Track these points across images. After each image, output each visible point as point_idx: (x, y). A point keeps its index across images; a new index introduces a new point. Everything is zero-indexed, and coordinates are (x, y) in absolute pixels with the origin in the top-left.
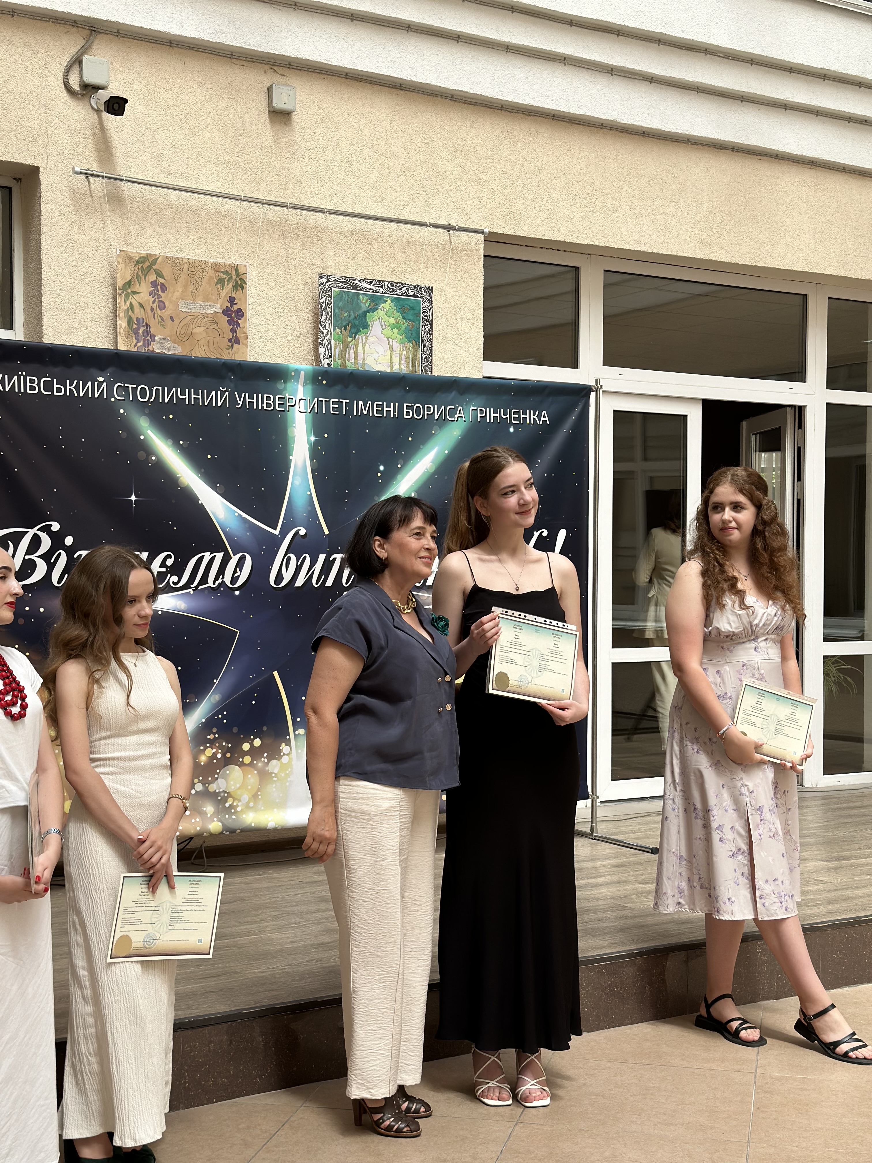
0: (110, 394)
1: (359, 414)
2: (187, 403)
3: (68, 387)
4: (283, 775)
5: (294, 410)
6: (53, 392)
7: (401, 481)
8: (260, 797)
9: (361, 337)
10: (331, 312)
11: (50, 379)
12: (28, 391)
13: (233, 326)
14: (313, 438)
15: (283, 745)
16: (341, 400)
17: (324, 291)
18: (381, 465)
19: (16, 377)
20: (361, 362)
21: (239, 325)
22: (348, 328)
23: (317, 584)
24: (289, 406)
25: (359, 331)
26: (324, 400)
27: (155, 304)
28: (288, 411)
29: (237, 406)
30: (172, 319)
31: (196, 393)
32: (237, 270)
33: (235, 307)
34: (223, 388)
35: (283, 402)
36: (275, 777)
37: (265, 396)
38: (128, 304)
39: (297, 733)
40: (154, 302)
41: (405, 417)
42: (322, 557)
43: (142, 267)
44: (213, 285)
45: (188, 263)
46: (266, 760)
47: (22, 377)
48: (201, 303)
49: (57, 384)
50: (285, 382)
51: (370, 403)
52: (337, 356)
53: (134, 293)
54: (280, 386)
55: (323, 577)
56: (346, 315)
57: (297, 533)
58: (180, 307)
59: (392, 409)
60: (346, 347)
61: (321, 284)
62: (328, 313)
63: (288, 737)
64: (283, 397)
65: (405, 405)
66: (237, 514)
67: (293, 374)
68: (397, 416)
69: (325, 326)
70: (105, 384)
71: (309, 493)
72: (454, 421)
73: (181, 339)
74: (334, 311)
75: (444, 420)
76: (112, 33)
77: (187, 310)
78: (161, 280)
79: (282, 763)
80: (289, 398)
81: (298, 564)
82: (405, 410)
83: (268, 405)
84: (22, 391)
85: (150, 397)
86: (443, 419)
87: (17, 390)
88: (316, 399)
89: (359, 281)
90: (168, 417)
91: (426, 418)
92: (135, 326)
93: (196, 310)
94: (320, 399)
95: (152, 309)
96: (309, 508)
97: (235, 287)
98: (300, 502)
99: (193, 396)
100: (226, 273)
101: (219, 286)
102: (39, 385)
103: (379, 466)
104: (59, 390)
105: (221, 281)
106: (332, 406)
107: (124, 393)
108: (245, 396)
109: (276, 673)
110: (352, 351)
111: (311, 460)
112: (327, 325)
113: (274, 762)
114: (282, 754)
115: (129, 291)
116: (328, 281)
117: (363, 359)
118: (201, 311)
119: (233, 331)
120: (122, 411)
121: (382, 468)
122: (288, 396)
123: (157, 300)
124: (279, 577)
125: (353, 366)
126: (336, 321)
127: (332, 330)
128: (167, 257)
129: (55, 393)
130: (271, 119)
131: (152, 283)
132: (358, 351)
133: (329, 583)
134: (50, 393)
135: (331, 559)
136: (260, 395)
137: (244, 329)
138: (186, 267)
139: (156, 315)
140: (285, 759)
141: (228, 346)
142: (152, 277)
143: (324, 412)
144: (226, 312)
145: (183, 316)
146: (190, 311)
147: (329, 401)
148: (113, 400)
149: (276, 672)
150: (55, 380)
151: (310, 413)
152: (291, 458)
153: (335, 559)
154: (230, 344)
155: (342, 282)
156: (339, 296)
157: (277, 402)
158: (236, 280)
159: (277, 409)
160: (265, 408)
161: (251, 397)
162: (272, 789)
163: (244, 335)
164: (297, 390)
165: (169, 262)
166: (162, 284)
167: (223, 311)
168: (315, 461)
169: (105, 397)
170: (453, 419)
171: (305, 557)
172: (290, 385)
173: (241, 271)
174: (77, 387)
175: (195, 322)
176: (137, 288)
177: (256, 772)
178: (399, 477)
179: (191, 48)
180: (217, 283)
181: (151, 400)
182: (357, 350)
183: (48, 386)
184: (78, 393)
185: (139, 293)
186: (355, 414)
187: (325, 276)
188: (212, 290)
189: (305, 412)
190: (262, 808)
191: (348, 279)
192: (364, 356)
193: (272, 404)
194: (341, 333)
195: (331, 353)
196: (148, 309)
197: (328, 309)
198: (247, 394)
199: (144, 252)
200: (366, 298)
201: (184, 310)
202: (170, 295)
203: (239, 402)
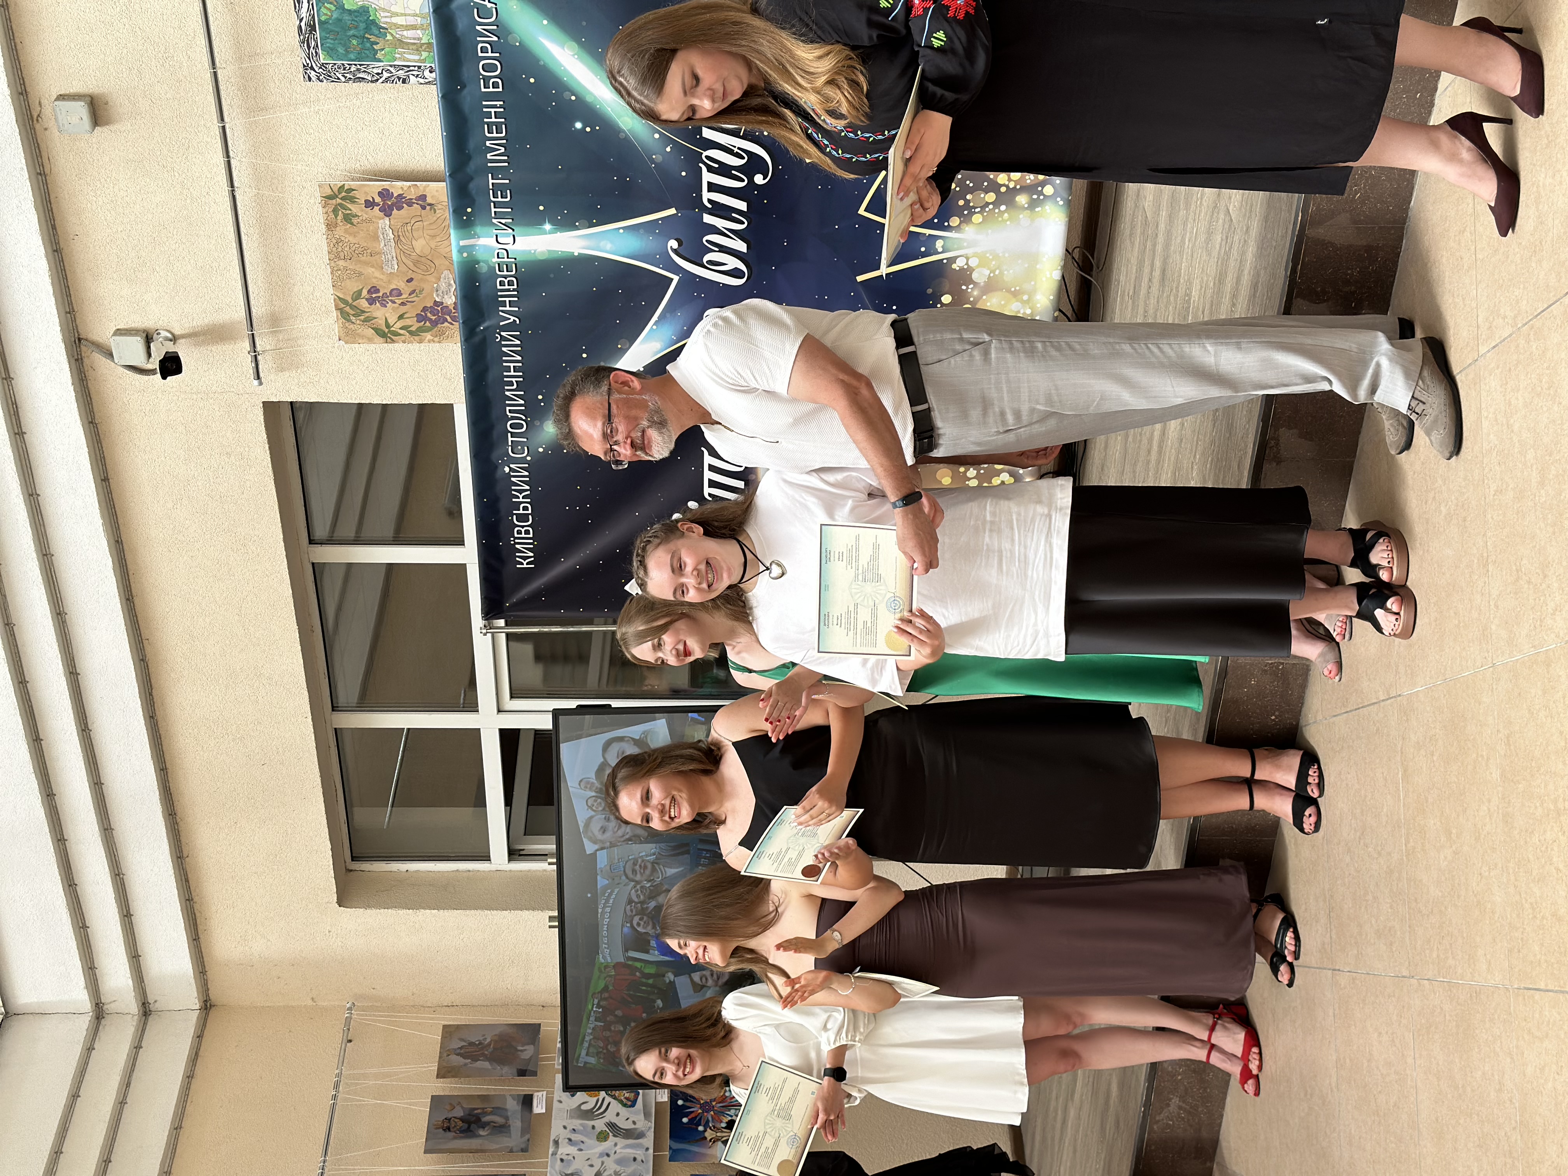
0: (523, 460)
1: (506, 158)
2: (521, 379)
3: (521, 500)
4: (994, 263)
5: (514, 251)
6: (529, 514)
7: (595, 97)
8: (1018, 288)
9: (383, 19)
10: (355, 65)
11: (515, 517)
12: (531, 536)
13: (403, 202)
14: (548, 227)
15: (954, 266)
16: (491, 187)
17: (327, 75)
18: (574, 127)
19: (517, 546)
20: (419, 19)
21: (399, 195)
22: (373, 39)
23: (743, 223)
24: (508, 258)
25: (374, 22)
26: (493, 210)
27: (396, 301)
28: (515, 259)
29: (518, 322)
30: (410, 280)
31: (508, 369)
32: (329, 198)
33: (378, 199)
34: (497, 338)
35: (505, 266)
36: (994, 273)
37: (499, 287)
38: (402, 332)
39: (940, 250)
40: (394, 302)
41: (500, 89)
42: (708, 219)
43: (353, 315)
44: (355, 229)
45: (335, 260)
46: (971, 286)
47: (516, 541)
48: (382, 245)
49: (519, 510)
50: (478, 262)
51: (488, 143)
52: (417, 57)
53: (388, 325)
54: (483, 268)
55: (734, 215)
56: (354, 42)
57: (675, 251)
58: (393, 271)
59: (493, 108)
60: (400, 43)
61: (318, 79)
62: (358, 70)
63: (945, 261)
64: (497, 266)
65: (483, 90)
66: (655, 327)
67: (465, 255)
68: (501, 103)
69: (378, 74)
70: (512, 466)
71: (621, 231)
72: (496, 8)
73: (433, 270)
74: (352, 61)
75: (497, 26)
76: (74, 320)
77: (395, 262)
78: (365, 293)
79: (978, 266)
80: (498, 257)
81: (717, 250)
82: (491, 89)
83: (510, 283)
84: (532, 541)
85: (521, 419)
86: (495, 27)
87: (532, 546)
88: (494, 221)
89: (301, 20)
90: (541, 401)
91: (498, 55)
92: (428, 324)
93: (393, 250)
94: (493, 215)
95: (403, 304)
96: (642, 231)
97: (352, 200)
98: (634, 243)
99: (512, 373)
100: (335, 211)
101: (355, 220)
102: (523, 527)
103: (576, 129)
104: (525, 506)
105: (348, 219)
106: (500, 199)
107: (519, 447)
108: (503, 311)
109: (860, 278)
110: (405, 33)
111: (577, 228)
112: (375, 71)
113: (975, 276)
114: (966, 267)
115: (386, 330)
116: (312, 68)
117: (415, 15)
118: (393, 244)
119: (410, 203)
120: (541, 450)
121: (579, 125)
122: (496, 260)
123: (390, 298)
124: (735, 273)
125: (427, 32)
126: (367, 58)
127: (381, 64)
128: (333, 286)
129: (530, 512)
130: (107, 123)
131: (371, 304)
132: (404, 23)
133: (742, 206)
134: (530, 517)
135: (710, 206)
136: (499, 293)
137: (405, 189)
138: (341, 263)
139: (409, 300)
140: (973, 263)
141: (431, 210)
142: (363, 304)
143: (510, 210)
144: (387, 211)
145: (403, 268)
146: (395, 258)
147: (494, 202)
148: (529, 458)
149: (857, 278)
150: (515, 512)
151: (513, 230)
152: (576, 254)
153: (709, 201)
154: (428, 208)
155: (309, 48)
156: (331, 52)
157: (505, 273)
158: (341, 199)
159: (514, 273)
160: (515, 287)
161: (504, 304)
162: (1010, 274)
163: (412, 189)
164: (485, 246)
165: (339, 284)
166: (369, 292)
167: (387, 216)
168: (577, 224)
169: (527, 465)
170: (494, 10)
171: (707, 241)
172: (480, 255)
173: (329, 192)
174: (520, 491)
175: (409, 252)
176: (381, 323)
177: (984, 297)
178: (589, 99)
179: (54, 227)
180: (352, 224)
181: (524, 418)
182: (402, 25)
183: (523, 518)
184: (527, 490)
185: (386, 319)
186: (506, 164)
187: (306, 73)
188: (362, 230)
189: (514, 236)
190: (1033, 283)
191: (302, 37)
192: (409, 15)
193: (508, 279)
194: (383, 49)
195: (415, 66)
196: (403, 309)
197: (352, 70)
198: (501, 308)
199: (335, 314)
200: (323, 10)
201: (396, 267)
202: (380, 283)
203: (511, 320)
